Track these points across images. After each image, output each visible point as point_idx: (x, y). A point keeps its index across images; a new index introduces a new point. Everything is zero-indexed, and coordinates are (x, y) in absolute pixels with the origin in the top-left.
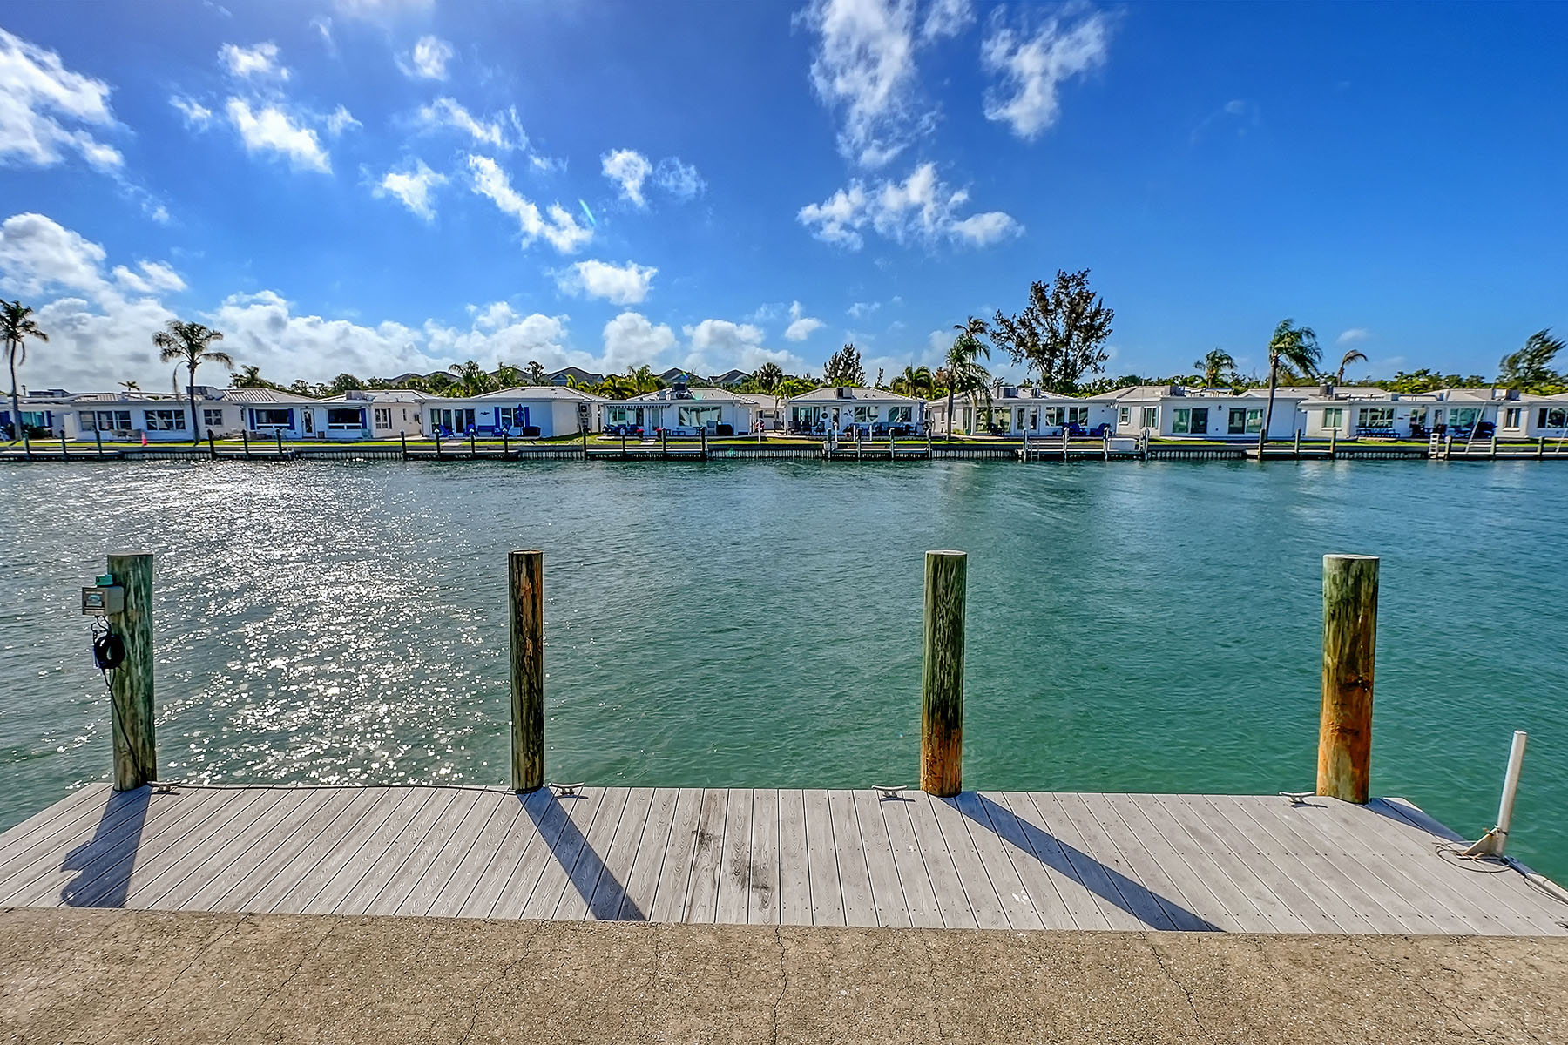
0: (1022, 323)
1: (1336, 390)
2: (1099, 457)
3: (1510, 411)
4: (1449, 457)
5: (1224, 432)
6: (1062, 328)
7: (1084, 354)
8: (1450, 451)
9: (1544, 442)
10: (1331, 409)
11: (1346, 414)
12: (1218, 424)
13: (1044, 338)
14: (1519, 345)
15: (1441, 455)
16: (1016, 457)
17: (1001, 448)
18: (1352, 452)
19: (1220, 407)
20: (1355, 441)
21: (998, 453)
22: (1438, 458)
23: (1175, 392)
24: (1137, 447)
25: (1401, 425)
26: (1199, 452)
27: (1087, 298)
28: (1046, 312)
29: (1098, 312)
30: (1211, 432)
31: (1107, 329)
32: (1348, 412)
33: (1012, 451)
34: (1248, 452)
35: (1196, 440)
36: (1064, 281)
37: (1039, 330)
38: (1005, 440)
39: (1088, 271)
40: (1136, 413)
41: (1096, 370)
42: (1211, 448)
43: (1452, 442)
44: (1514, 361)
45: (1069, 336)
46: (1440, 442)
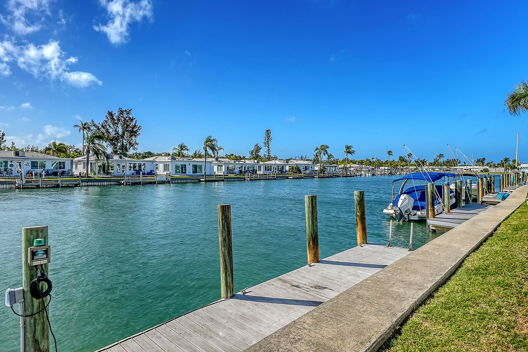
0: (103, 127)
1: (219, 159)
2: (155, 183)
3: (259, 166)
4: (250, 180)
5: (191, 173)
6: (120, 130)
7: (129, 142)
8: (250, 178)
9: (269, 175)
10: (220, 165)
11: (224, 167)
12: (189, 170)
13: (113, 134)
14: (252, 148)
15: (248, 179)
16: (120, 184)
17: (113, 181)
18: (228, 179)
19: (190, 164)
20: (227, 175)
21: (112, 183)
22: (248, 180)
23: (173, 158)
24: (167, 179)
25: (237, 170)
26: (186, 180)
27: (132, 120)
28: (114, 124)
29: (135, 126)
30: (187, 173)
31: (138, 133)
32: (224, 166)
33: (118, 182)
34: (201, 180)
35: (184, 176)
36: (122, 112)
37: (111, 130)
38: (114, 177)
39: (132, 110)
40: (161, 166)
41: (134, 149)
42: (190, 179)
43: (251, 175)
44: (252, 152)
45: (124, 134)
46: (248, 175)
